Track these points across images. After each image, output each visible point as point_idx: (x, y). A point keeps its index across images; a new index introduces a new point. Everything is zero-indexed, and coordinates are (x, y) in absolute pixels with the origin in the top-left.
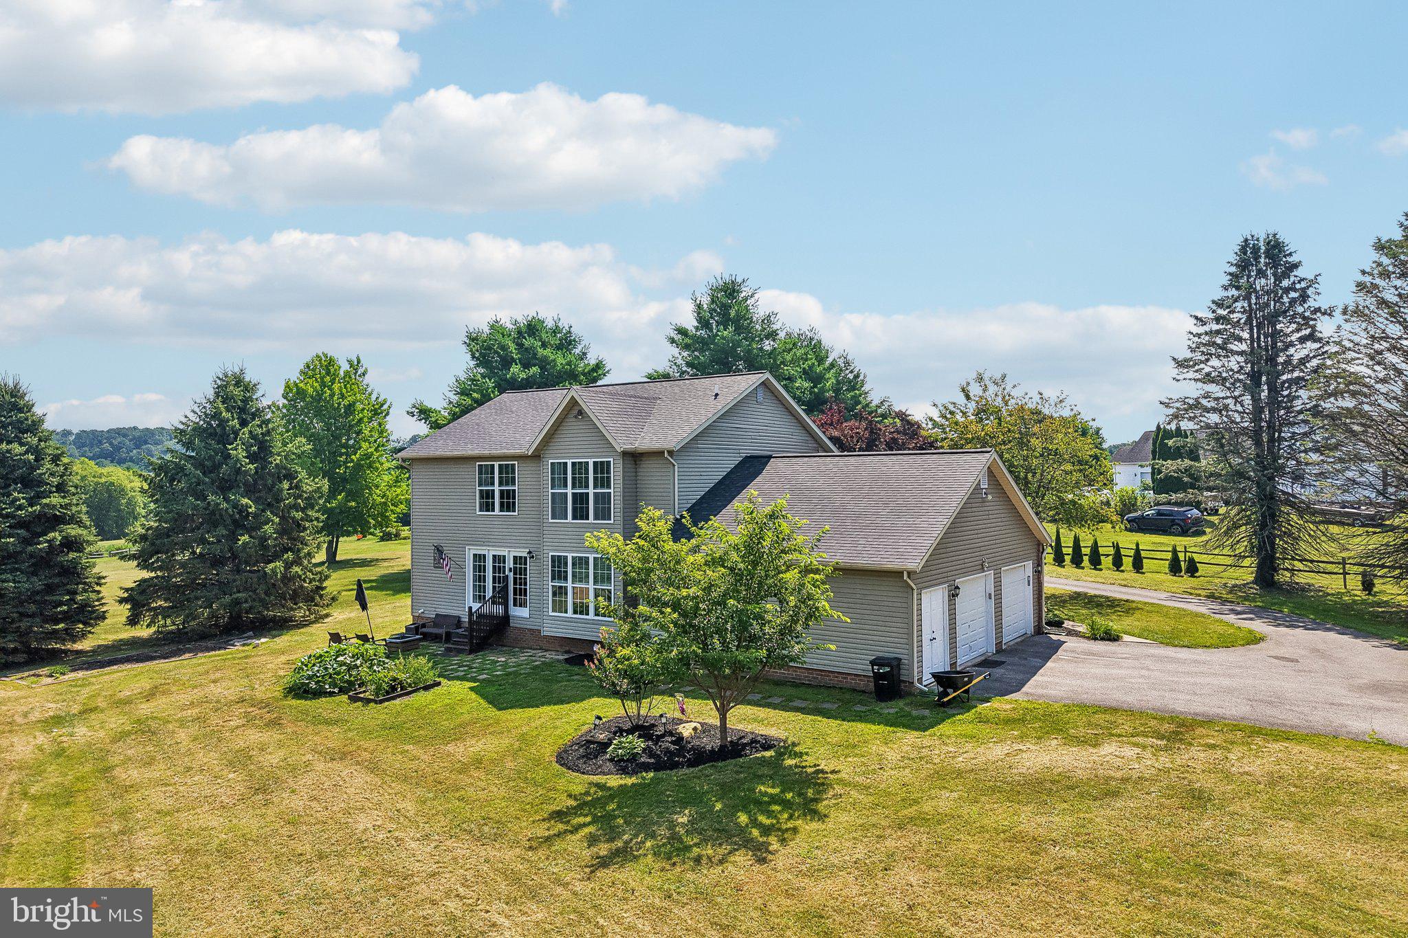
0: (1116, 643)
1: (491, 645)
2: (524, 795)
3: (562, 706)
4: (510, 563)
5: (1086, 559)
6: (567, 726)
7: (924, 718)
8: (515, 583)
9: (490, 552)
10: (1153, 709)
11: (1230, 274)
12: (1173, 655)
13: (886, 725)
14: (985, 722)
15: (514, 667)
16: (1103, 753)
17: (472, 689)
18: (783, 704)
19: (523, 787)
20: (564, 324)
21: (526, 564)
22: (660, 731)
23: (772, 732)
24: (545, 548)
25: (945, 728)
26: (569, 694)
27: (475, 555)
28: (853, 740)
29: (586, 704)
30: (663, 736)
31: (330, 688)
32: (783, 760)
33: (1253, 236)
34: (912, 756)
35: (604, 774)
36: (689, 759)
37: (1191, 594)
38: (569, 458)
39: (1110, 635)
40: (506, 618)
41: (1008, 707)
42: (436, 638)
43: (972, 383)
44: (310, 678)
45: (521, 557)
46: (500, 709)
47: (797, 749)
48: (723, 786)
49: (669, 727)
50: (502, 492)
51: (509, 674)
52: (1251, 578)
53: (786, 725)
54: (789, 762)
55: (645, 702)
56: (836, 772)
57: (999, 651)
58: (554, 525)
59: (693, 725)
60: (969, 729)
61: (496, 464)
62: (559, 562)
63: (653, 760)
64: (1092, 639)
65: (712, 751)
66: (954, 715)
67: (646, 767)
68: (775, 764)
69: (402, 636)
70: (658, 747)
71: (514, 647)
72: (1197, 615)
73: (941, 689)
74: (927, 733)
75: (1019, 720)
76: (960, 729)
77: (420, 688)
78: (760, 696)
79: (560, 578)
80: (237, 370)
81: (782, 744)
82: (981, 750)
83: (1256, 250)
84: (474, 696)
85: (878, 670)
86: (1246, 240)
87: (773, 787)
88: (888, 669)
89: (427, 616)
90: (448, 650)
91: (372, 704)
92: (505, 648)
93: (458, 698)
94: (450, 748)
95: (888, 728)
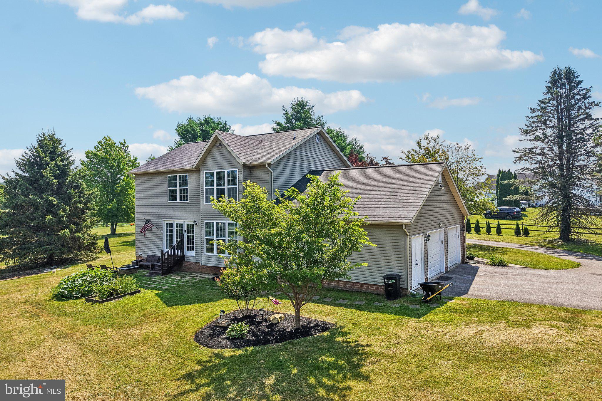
0: (506, 268)
1: (175, 271)
2: (168, 363)
3: (204, 304)
4: (185, 228)
5: (473, 229)
6: (205, 317)
7: (417, 310)
8: (188, 238)
9: (175, 222)
10: (549, 303)
11: (548, 87)
12: (540, 273)
13: (396, 314)
14: (454, 312)
15: (184, 282)
16: (536, 332)
17: (157, 294)
18: (333, 302)
19: (169, 357)
20: (223, 120)
21: (193, 228)
22: (259, 319)
23: (327, 319)
24: (202, 218)
25: (430, 316)
26: (210, 297)
27: (167, 224)
28: (377, 324)
29: (218, 303)
30: (261, 322)
31: (76, 294)
32: (335, 338)
33: (558, 68)
34: (416, 335)
35: (222, 347)
36: (277, 338)
37: (530, 244)
38: (215, 169)
39: (502, 263)
40: (183, 257)
41: (465, 303)
42: (146, 267)
43: (423, 140)
44: (65, 289)
45: (190, 225)
46: (169, 306)
47: (343, 330)
48: (298, 356)
49: (265, 317)
50: (181, 190)
51: (180, 286)
52: (558, 237)
53: (335, 315)
54: (339, 339)
55: (251, 302)
56: (369, 346)
57: (447, 272)
58: (207, 206)
59: (280, 315)
60: (446, 316)
61: (178, 175)
62: (209, 226)
63: (253, 338)
64: (493, 265)
65: (291, 332)
66: (435, 308)
67: (249, 343)
68: (330, 340)
69: (128, 266)
70: (257, 329)
71: (187, 272)
72: (539, 254)
73: (425, 293)
74: (422, 319)
75: (475, 310)
76: (441, 317)
77: (127, 294)
78: (319, 297)
79: (210, 235)
80: (50, 133)
81: (334, 327)
82: (458, 330)
83: (560, 75)
84: (156, 298)
85: (388, 282)
86: (555, 70)
87: (330, 357)
88: (393, 281)
89: (143, 256)
90: (152, 273)
91: (97, 303)
92: (182, 273)
93: (147, 299)
94: (132, 331)
95: (397, 316)
